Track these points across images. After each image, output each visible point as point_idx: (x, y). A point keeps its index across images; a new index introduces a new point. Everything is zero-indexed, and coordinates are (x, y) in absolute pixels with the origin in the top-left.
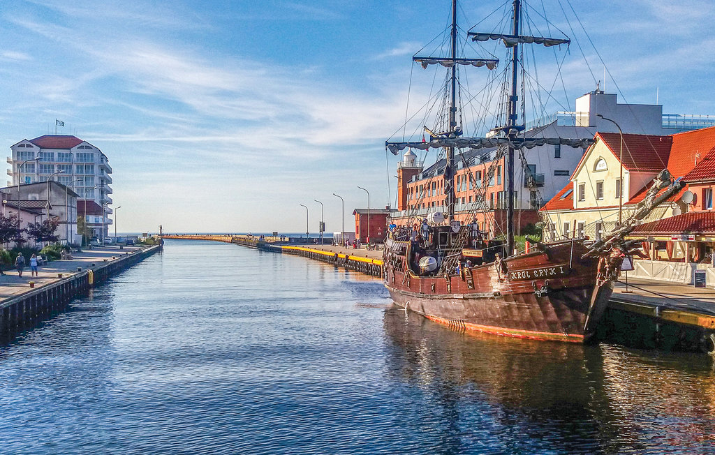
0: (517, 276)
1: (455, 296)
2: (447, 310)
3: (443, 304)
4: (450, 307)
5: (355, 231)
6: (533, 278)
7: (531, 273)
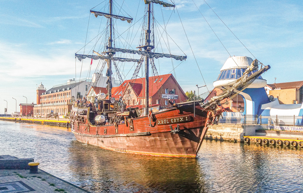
0: (161, 122)
1: (121, 135)
2: (115, 143)
3: (112, 140)
4: (117, 141)
5: (20, 112)
6: (170, 123)
7: (169, 120)
